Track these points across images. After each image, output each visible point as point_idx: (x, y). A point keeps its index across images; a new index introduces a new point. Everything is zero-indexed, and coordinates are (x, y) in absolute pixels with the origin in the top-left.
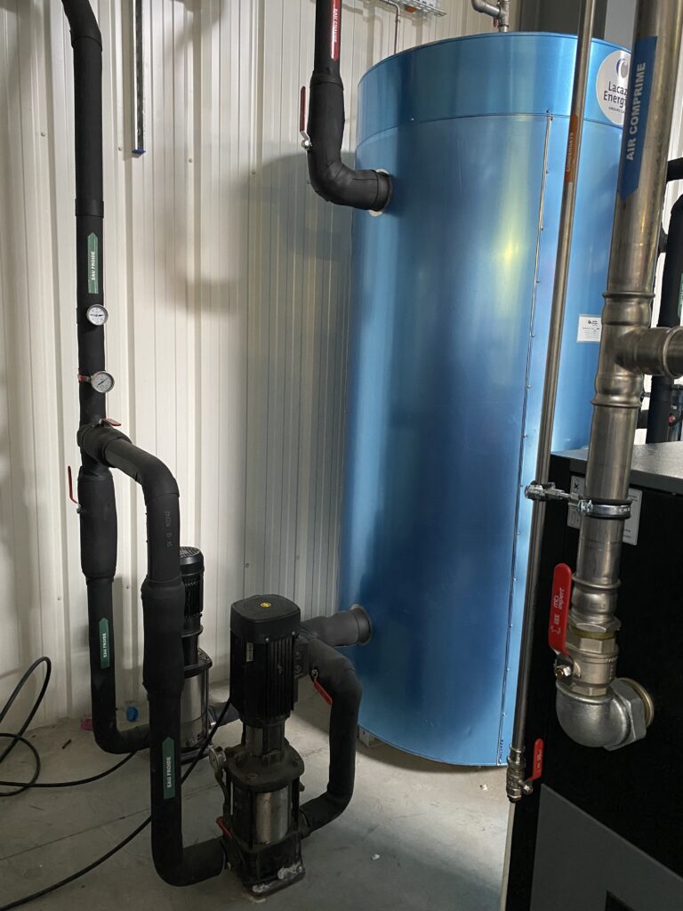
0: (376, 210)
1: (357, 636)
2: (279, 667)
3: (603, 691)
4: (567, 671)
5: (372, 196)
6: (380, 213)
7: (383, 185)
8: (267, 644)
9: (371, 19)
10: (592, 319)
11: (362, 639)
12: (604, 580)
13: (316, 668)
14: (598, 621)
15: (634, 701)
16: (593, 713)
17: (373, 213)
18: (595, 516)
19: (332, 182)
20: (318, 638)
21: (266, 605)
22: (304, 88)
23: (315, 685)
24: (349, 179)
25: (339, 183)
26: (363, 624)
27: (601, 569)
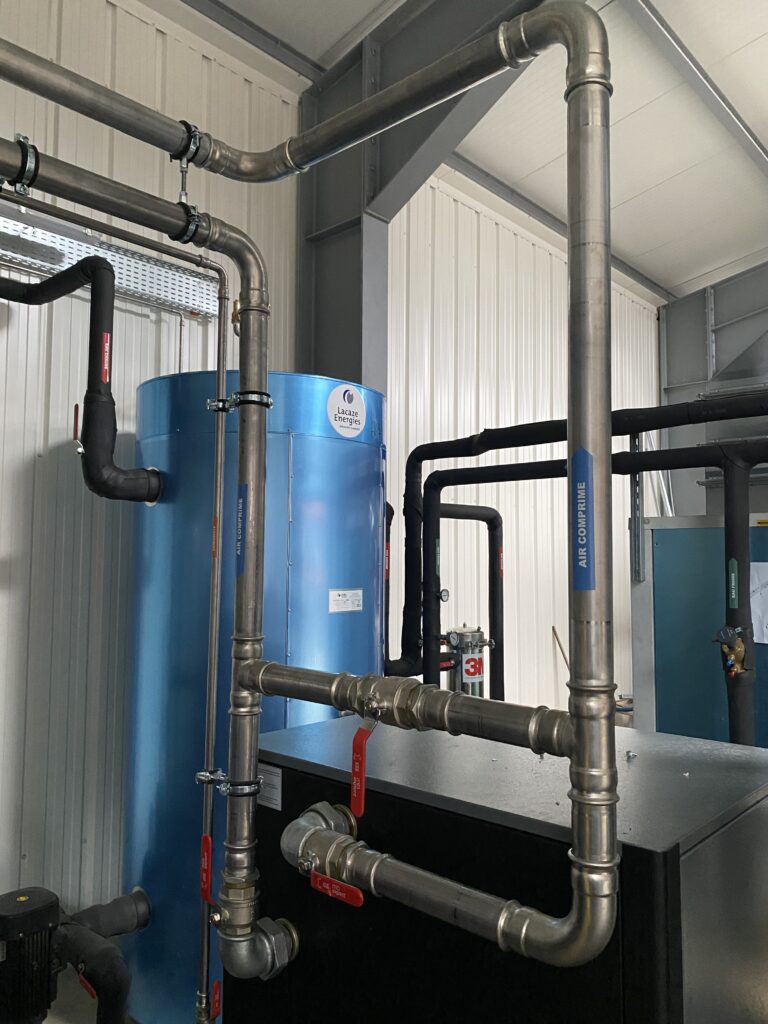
0: (151, 501)
1: (136, 921)
2: (34, 963)
3: (248, 930)
4: (217, 917)
5: (144, 492)
6: (154, 503)
7: (154, 481)
8: (21, 939)
9: (158, 322)
10: (341, 593)
11: (143, 924)
12: (245, 842)
13: (83, 962)
14: (242, 874)
15: (278, 936)
16: (243, 949)
17: (149, 504)
18: (233, 795)
19: (105, 483)
20: (92, 930)
21: (22, 899)
22: (77, 407)
23: (81, 981)
24: (121, 478)
25: (111, 483)
26: (142, 908)
27: (242, 834)
